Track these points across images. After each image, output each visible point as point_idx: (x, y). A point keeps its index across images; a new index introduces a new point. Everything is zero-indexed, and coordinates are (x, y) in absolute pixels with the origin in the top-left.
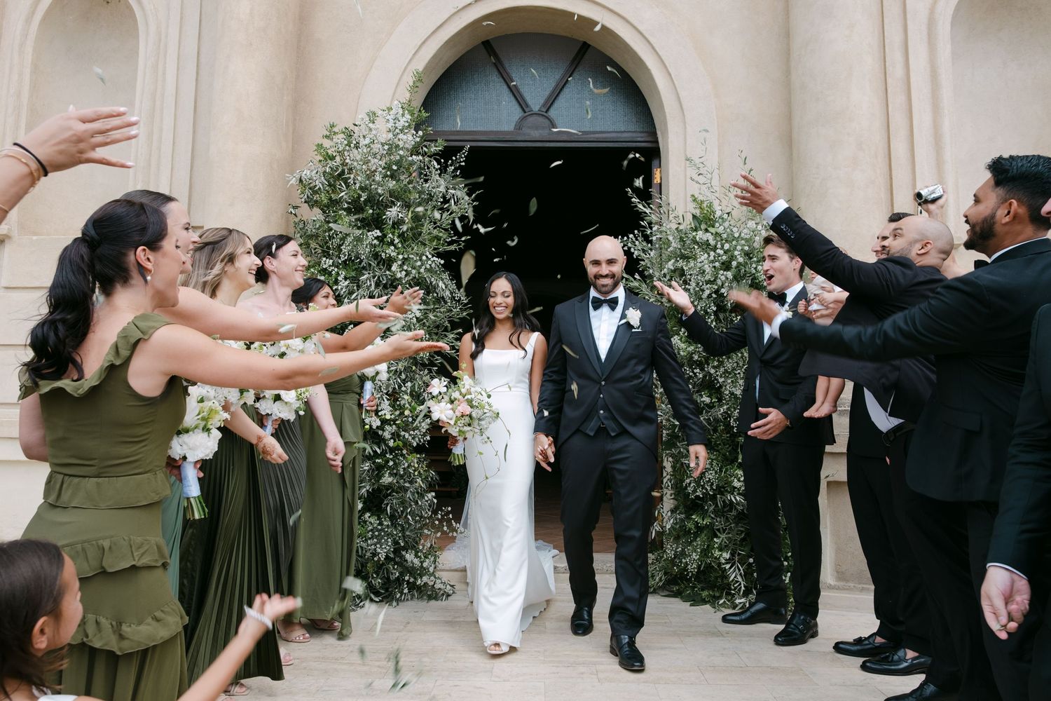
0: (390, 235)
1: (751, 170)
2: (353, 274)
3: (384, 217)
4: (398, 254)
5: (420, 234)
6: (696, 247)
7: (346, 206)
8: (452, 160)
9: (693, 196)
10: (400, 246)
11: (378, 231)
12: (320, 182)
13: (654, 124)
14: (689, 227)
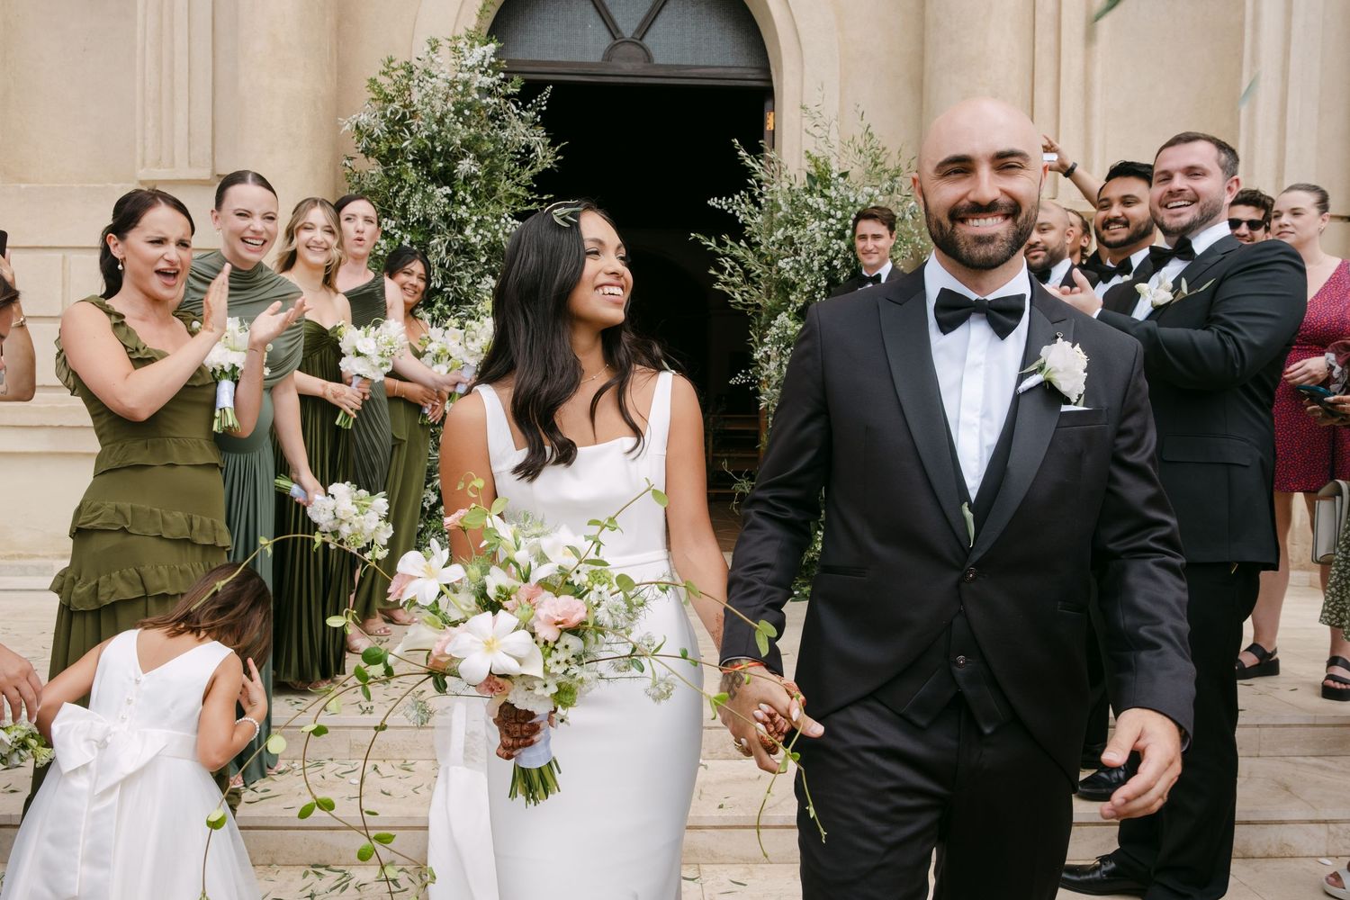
0: (462, 193)
1: (869, 126)
2: (420, 238)
3: (455, 171)
4: (471, 215)
5: (495, 190)
6: (807, 213)
7: (411, 157)
8: (532, 103)
9: (807, 152)
10: (473, 205)
11: (448, 188)
12: (379, 128)
13: (768, 58)
14: (802, 188)
